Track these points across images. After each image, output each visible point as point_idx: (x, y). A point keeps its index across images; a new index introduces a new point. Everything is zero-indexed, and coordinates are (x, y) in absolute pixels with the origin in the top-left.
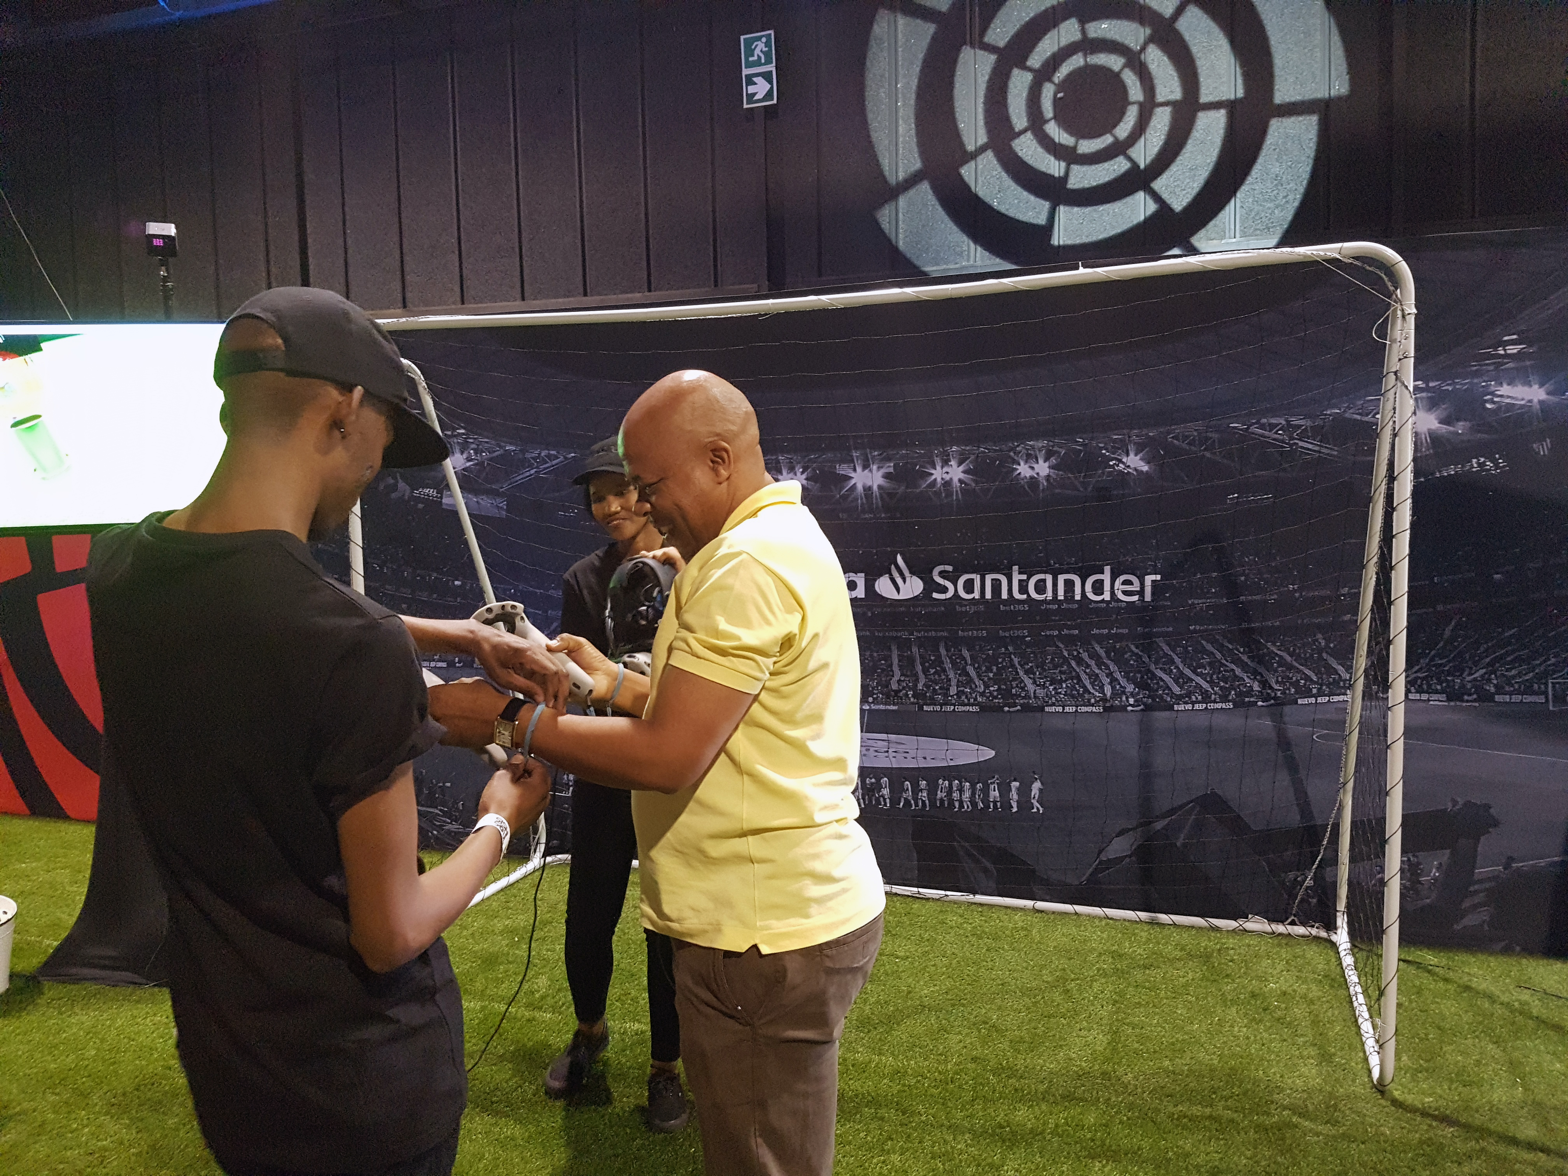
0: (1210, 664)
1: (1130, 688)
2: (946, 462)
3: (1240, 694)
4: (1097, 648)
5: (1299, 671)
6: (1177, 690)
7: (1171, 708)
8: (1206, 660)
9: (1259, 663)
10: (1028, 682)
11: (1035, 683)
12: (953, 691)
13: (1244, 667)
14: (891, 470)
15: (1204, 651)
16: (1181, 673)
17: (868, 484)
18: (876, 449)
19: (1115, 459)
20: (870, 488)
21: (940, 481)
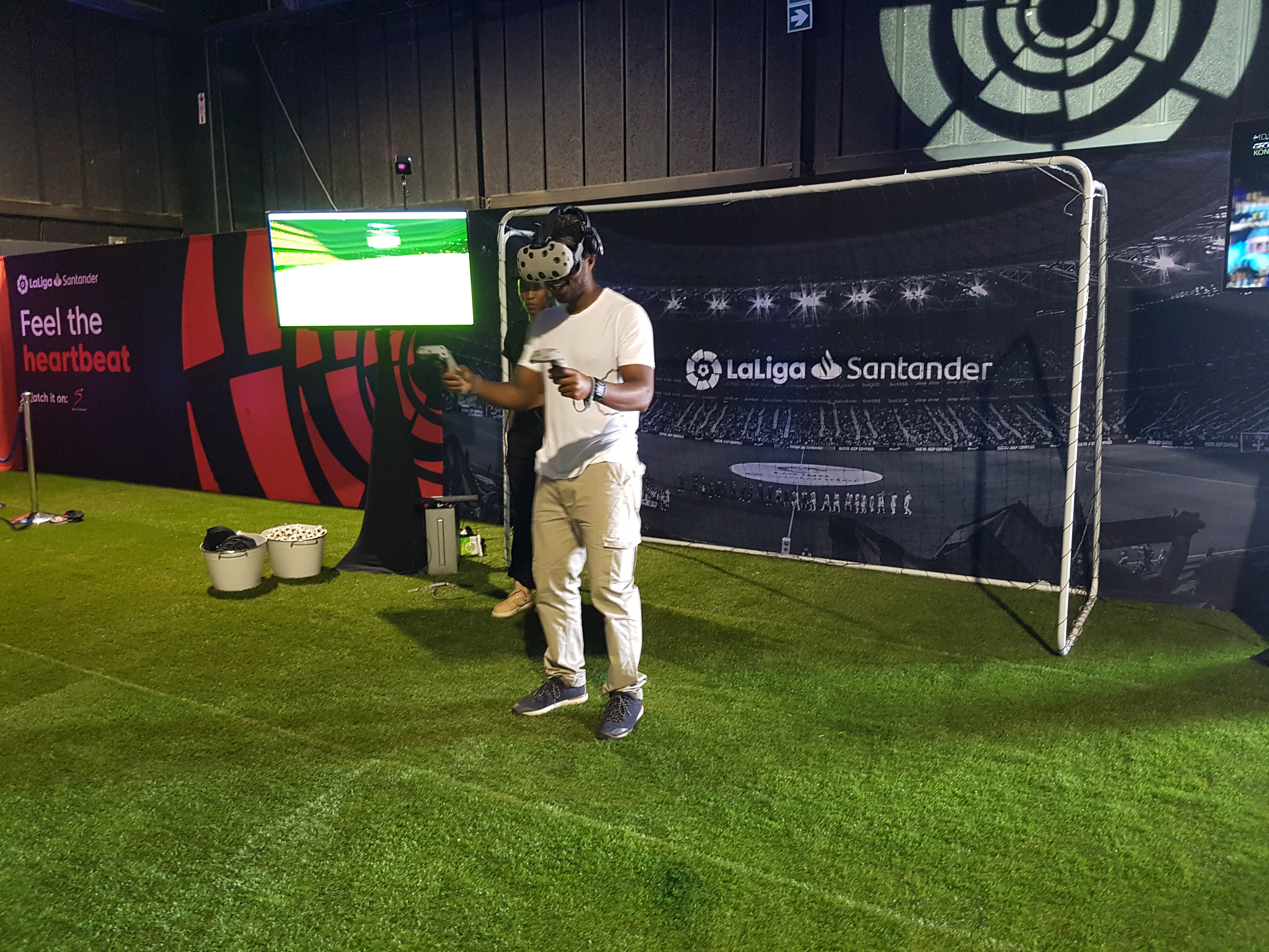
0: (1022, 421)
1: (970, 436)
2: (859, 291)
3: (1039, 440)
4: (950, 409)
6: (1000, 438)
7: (996, 449)
8: (1019, 417)
9: (1051, 419)
10: (905, 431)
11: (909, 432)
12: (858, 437)
13: (1044, 423)
14: (825, 296)
15: (1018, 412)
16: (1003, 426)
17: (810, 305)
18: (816, 282)
19: (967, 287)
20: (811, 308)
21: (855, 303)
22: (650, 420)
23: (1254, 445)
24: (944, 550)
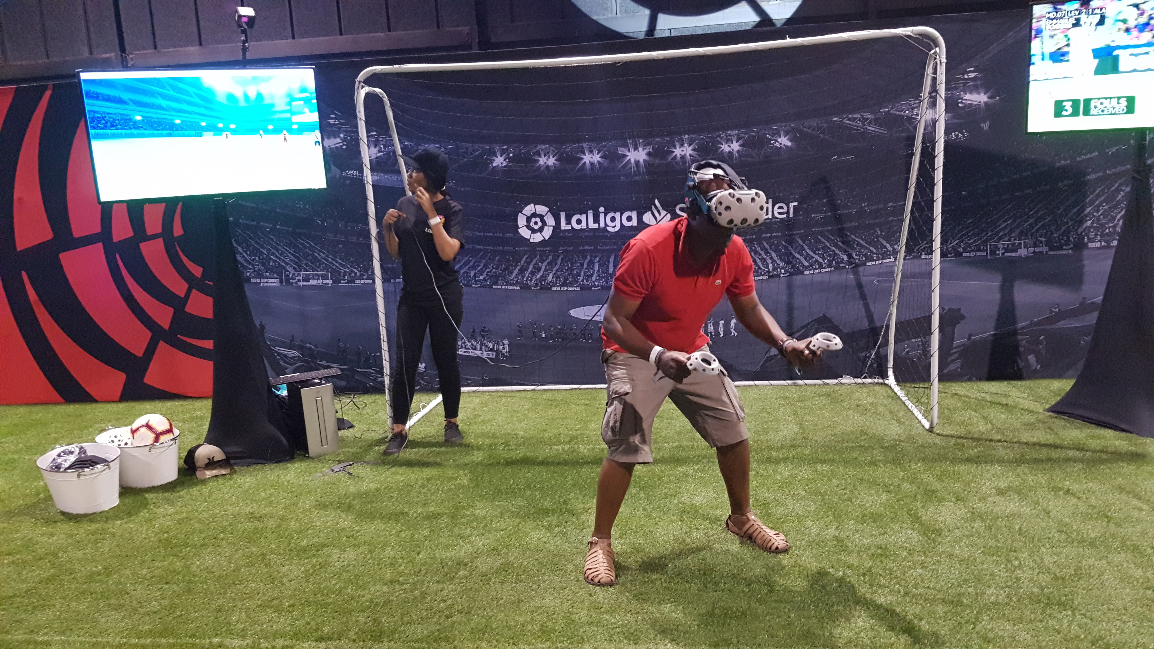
0: (823, 248)
1: (782, 264)
2: (682, 145)
3: (838, 263)
4: (765, 244)
5: (867, 248)
6: (806, 264)
7: (803, 273)
8: (821, 246)
9: (847, 246)
13: (840, 249)
14: (651, 150)
15: (820, 242)
16: (808, 254)
17: (638, 159)
18: (641, 138)
19: (774, 140)
20: (638, 161)
21: (679, 156)
22: (482, 275)
23: (997, 252)
24: (765, 361)
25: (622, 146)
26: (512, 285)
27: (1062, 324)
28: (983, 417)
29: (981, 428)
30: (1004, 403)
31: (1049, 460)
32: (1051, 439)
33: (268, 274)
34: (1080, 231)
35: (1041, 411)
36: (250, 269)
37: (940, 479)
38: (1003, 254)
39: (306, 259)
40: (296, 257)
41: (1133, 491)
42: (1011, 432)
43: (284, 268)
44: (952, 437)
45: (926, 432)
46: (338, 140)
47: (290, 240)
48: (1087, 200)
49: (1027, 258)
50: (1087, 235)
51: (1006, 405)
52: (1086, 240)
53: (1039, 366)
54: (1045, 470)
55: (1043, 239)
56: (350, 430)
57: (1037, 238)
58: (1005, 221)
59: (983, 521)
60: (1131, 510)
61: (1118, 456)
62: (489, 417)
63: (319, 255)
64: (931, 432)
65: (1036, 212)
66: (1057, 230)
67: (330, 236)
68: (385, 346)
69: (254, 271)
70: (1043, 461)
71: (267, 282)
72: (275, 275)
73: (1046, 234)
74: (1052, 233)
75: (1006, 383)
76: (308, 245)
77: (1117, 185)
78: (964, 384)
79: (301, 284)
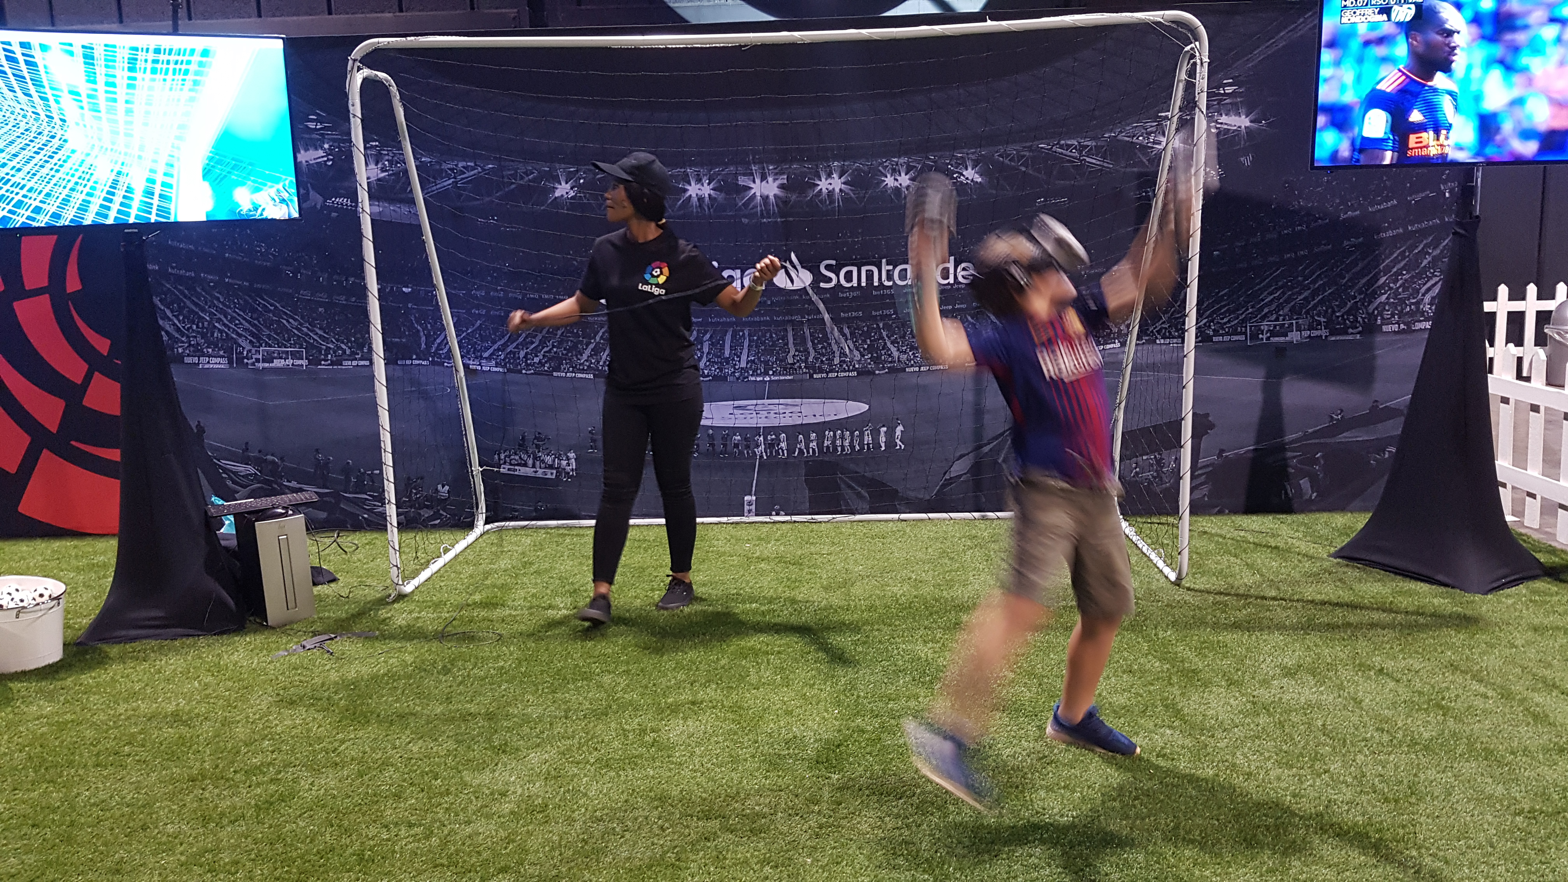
2: (829, 175)
10: (893, 349)
11: (898, 350)
12: (837, 360)
14: (785, 181)
17: (766, 193)
18: (772, 164)
19: (958, 172)
20: (767, 197)
21: (824, 191)
22: (537, 356)
23: (1261, 336)
24: (944, 486)
25: (744, 175)
26: (582, 371)
27: (1345, 437)
28: (1247, 564)
29: (1246, 581)
30: (1273, 545)
31: (1349, 625)
32: (1346, 596)
33: (210, 350)
34: (1371, 308)
35: (1325, 556)
36: (183, 342)
37: (1200, 654)
38: (1268, 339)
39: (269, 328)
40: (254, 325)
41: (1471, 671)
42: (1289, 586)
43: (236, 343)
44: (1209, 592)
45: (1169, 586)
46: (321, 153)
47: (245, 301)
48: (1381, 267)
49: (1299, 345)
50: (1381, 314)
51: (1276, 547)
52: (1379, 322)
53: (1315, 494)
54: (1344, 639)
55: (1322, 320)
56: (332, 585)
57: (1313, 317)
58: (1271, 294)
59: (1270, 715)
60: (1472, 698)
61: (1440, 620)
62: (547, 565)
63: (288, 321)
64: (1178, 585)
65: (1314, 282)
66: (1340, 307)
67: (306, 294)
68: (388, 459)
69: (190, 345)
70: (1339, 627)
71: (208, 362)
72: (221, 353)
73: (1326, 311)
74: (1334, 312)
75: (1270, 518)
76: (272, 308)
77: (1422, 246)
78: (1212, 518)
79: (261, 365)
